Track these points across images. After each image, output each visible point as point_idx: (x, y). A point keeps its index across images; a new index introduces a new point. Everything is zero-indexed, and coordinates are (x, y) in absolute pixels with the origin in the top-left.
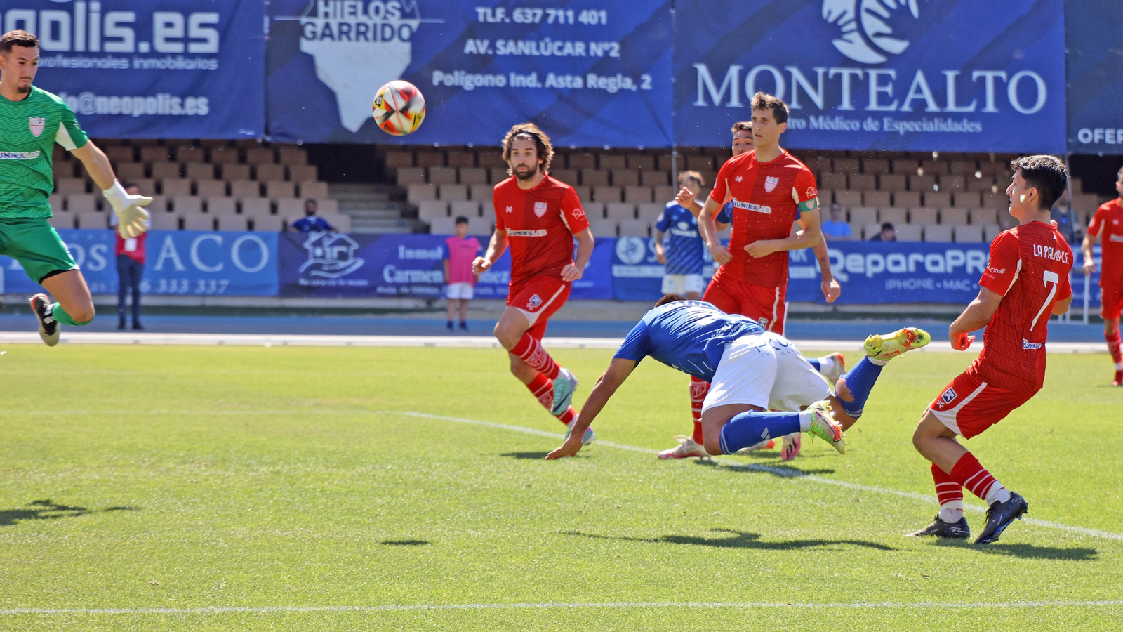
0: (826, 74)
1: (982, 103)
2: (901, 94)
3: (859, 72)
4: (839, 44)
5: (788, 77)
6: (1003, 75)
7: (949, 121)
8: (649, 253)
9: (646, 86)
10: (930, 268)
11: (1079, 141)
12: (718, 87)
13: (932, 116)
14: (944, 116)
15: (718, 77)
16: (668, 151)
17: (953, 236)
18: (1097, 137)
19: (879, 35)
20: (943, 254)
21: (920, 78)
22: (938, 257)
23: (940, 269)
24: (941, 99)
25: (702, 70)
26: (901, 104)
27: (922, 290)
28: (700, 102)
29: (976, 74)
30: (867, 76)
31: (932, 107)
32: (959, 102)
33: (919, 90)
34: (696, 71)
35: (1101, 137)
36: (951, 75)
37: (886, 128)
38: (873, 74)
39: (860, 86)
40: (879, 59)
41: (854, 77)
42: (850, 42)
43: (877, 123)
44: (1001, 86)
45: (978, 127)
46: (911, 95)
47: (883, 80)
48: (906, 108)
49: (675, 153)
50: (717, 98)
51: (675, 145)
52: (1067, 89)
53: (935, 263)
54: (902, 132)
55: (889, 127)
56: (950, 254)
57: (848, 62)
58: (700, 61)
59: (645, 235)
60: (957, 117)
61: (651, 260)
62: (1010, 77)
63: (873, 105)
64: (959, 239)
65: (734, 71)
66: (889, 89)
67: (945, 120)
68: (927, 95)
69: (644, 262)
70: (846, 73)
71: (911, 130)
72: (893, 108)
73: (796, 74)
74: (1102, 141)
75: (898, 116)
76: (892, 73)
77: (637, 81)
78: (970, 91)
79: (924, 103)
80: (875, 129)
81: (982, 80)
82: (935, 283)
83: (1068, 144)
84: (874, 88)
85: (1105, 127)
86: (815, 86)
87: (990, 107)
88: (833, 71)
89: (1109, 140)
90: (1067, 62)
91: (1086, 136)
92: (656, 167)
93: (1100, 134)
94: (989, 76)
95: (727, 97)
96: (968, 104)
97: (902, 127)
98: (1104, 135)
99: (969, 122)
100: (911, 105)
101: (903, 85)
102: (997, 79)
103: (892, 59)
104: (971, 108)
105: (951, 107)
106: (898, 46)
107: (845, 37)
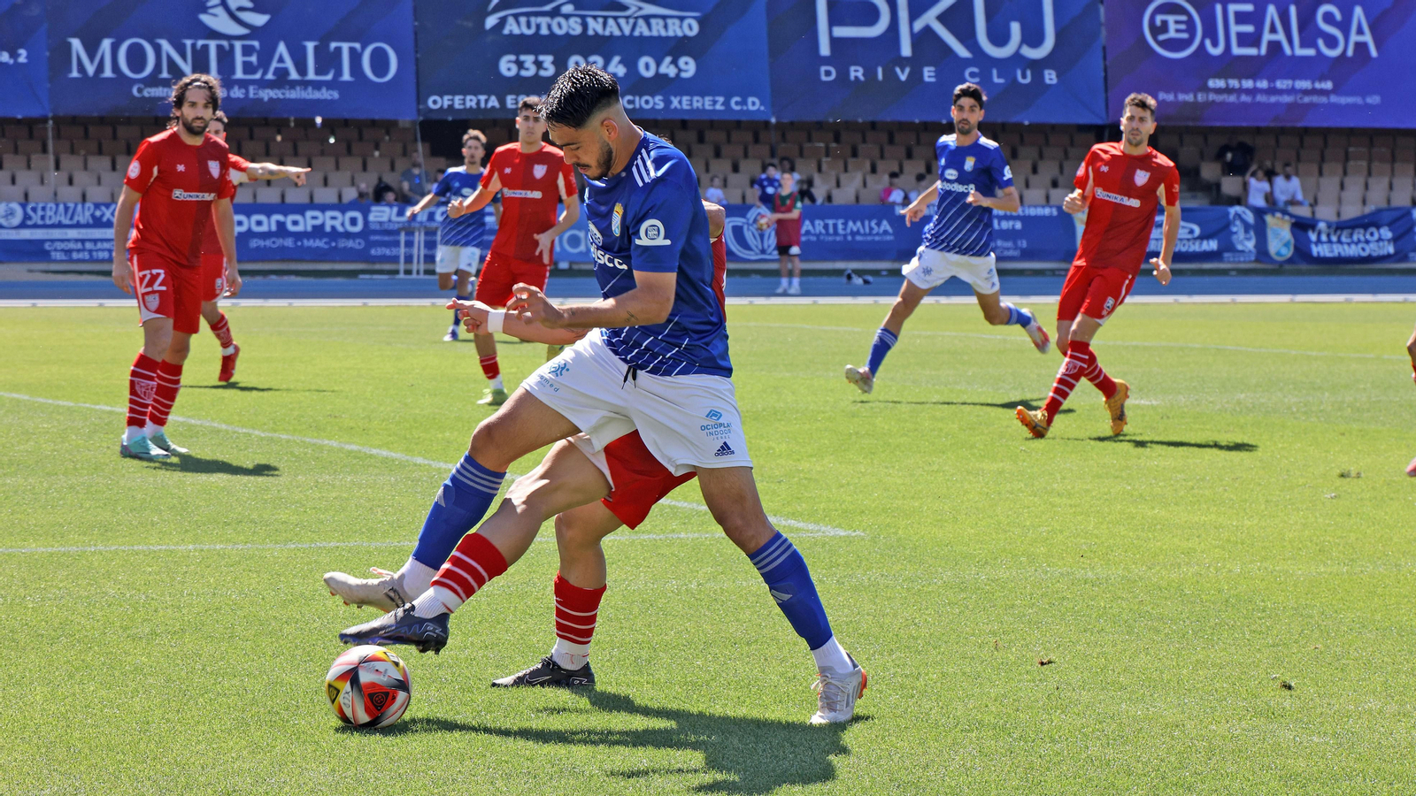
0: (194, 46)
1: (339, 72)
2: (264, 63)
3: (225, 43)
4: (204, 18)
5: (157, 49)
6: (357, 46)
7: (310, 89)
8: (26, 217)
9: (22, 59)
10: (291, 228)
11: (428, 107)
12: (92, 58)
13: (293, 84)
14: (305, 84)
15: (91, 49)
16: (44, 120)
17: (311, 198)
18: (446, 103)
19: (241, 9)
20: (303, 215)
21: (282, 48)
22: (298, 217)
23: (300, 228)
24: (301, 67)
25: (76, 44)
26: (265, 73)
27: (283, 248)
28: (75, 74)
29: (333, 45)
30: (232, 47)
31: (294, 75)
32: (318, 72)
33: (281, 60)
34: (69, 45)
35: (450, 103)
36: (310, 46)
37: (251, 95)
38: (238, 45)
39: (226, 57)
40: (243, 31)
41: (220, 48)
42: (215, 15)
43: (243, 91)
44: (355, 57)
45: (336, 95)
46: (274, 65)
47: (247, 51)
48: (270, 76)
49: (51, 122)
50: (91, 69)
51: (50, 115)
52: (417, 59)
53: (295, 223)
54: (266, 99)
55: (254, 94)
56: (309, 214)
57: (214, 34)
58: (74, 36)
59: (23, 201)
60: (317, 85)
61: (29, 223)
62: (364, 48)
63: (239, 74)
64: (317, 200)
65: (106, 44)
66: (254, 59)
67: (305, 89)
68: (289, 64)
69: (23, 225)
70: (213, 44)
71: (275, 97)
72: (258, 76)
73: (165, 45)
74: (451, 107)
75: (263, 84)
76: (256, 44)
77: (14, 55)
78: (328, 60)
79: (285, 72)
80: (242, 96)
81: (339, 50)
82: (295, 242)
83: (419, 110)
84: (239, 59)
85: (454, 93)
86: (184, 57)
87: (346, 76)
88: (200, 43)
89: (457, 106)
90: (416, 34)
91: (435, 102)
92: (31, 136)
93: (449, 100)
94: (345, 46)
95: (100, 68)
96: (326, 73)
97: (266, 94)
98: (452, 100)
99: (328, 89)
100: (274, 74)
101: (266, 56)
102: (352, 50)
103: (255, 32)
104: (329, 77)
105: (311, 75)
106: (260, 20)
107: (211, 11)
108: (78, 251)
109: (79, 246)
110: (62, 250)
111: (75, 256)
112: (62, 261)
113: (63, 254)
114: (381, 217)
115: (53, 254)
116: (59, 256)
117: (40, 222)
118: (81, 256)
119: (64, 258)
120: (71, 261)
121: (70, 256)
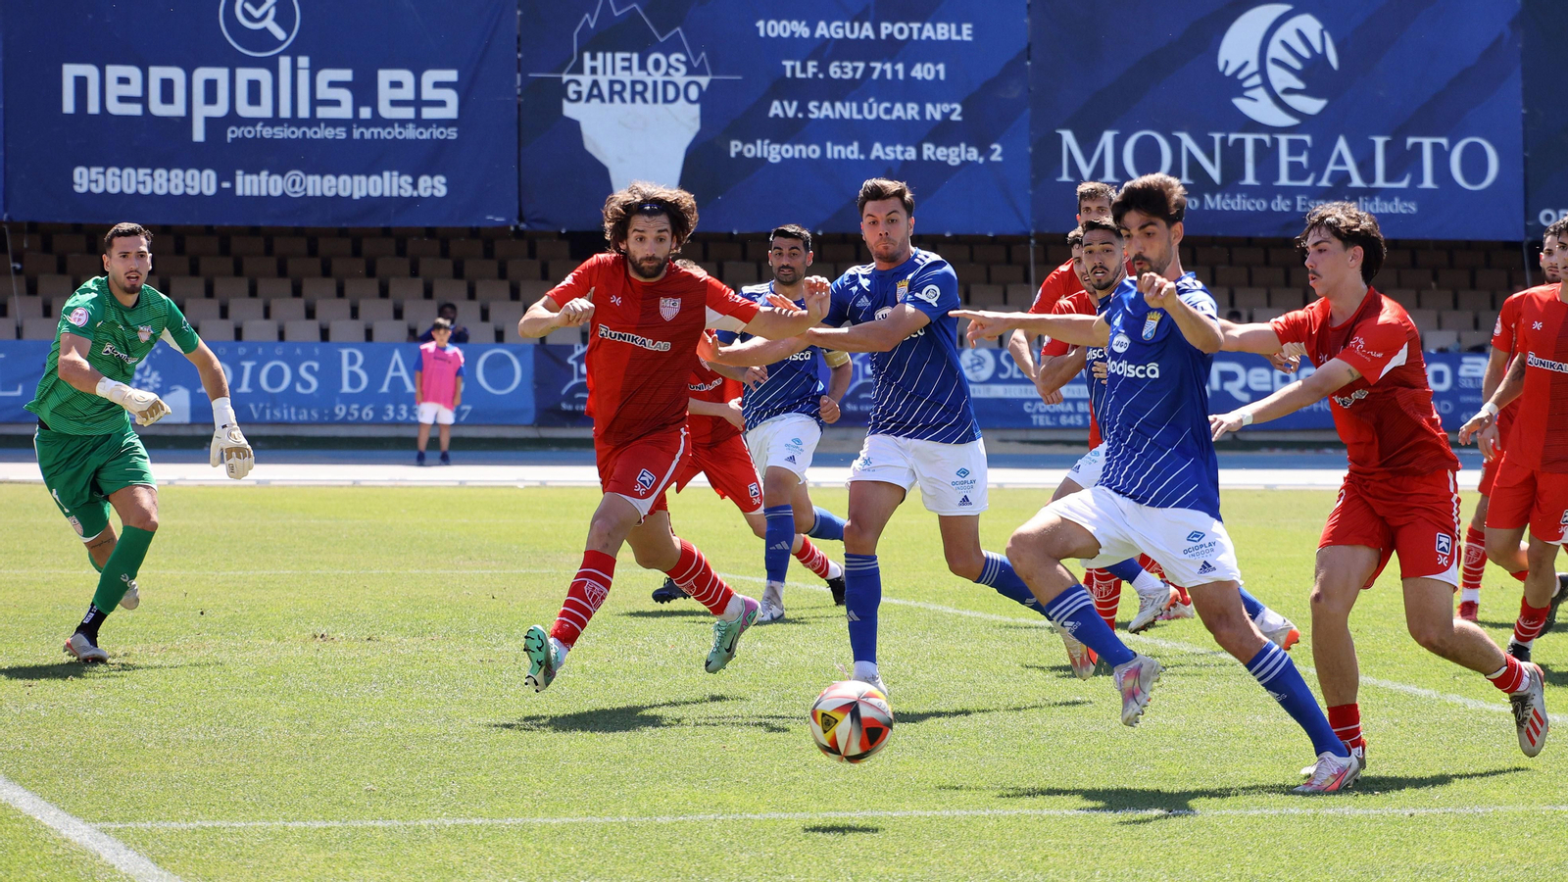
0: (1224, 141)
1: (1418, 177)
2: (1318, 165)
3: (1266, 138)
4: (1239, 103)
5: (1176, 145)
6: (1444, 141)
7: (1378, 199)
8: (1000, 368)
9: (995, 157)
11: (1540, 224)
12: (1088, 159)
13: (1356, 194)
14: (1370, 193)
15: (1088, 144)
16: (1027, 238)
19: (1289, 91)
21: (1342, 145)
24: (1366, 168)
25: (1068, 137)
26: (1318, 178)
28: (1065, 177)
29: (1411, 141)
30: (1275, 142)
31: (1357, 181)
32: (1388, 178)
33: (1340, 161)
34: (1060, 137)
36: (1380, 142)
38: (1283, 140)
39: (1267, 156)
40: (1290, 121)
41: (1258, 143)
42: (1254, 100)
43: (1288, 202)
44: (1441, 156)
45: (1413, 208)
46: (1331, 167)
47: (1295, 148)
48: (1324, 183)
49: (1032, 241)
51: (1033, 231)
52: (1526, 160)
55: (1303, 206)
57: (1253, 126)
58: (1065, 127)
59: (996, 346)
60: (1387, 195)
61: (1002, 376)
62: (1452, 145)
63: (1284, 180)
65: (1108, 138)
66: (1304, 159)
67: (1372, 200)
68: (1351, 166)
69: (994, 380)
70: (1249, 139)
72: (1308, 182)
73: (1187, 141)
75: (1315, 193)
76: (1307, 138)
77: (985, 151)
78: (1403, 161)
79: (1347, 176)
80: (1286, 209)
81: (1418, 147)
83: (1526, 227)
84: (1284, 158)
86: (1211, 158)
87: (1428, 182)
88: (1233, 137)
90: (1525, 125)
92: (1009, 260)
94: (1427, 143)
95: (1099, 170)
96: (1401, 179)
99: (1401, 200)
100: (1330, 180)
101: (1320, 154)
102: (1436, 147)
103: (1306, 121)
104: (1404, 184)
105: (1380, 182)
106: (1312, 106)
107: (1248, 94)
108: (1069, 414)
109: (1070, 407)
110: (1047, 413)
111: (1064, 420)
112: (1046, 428)
113: (1047, 418)
114: (1476, 371)
115: (1034, 417)
116: (1042, 421)
117: (1017, 376)
118: (1071, 420)
119: (1049, 423)
120: (1059, 427)
121: (1058, 421)
